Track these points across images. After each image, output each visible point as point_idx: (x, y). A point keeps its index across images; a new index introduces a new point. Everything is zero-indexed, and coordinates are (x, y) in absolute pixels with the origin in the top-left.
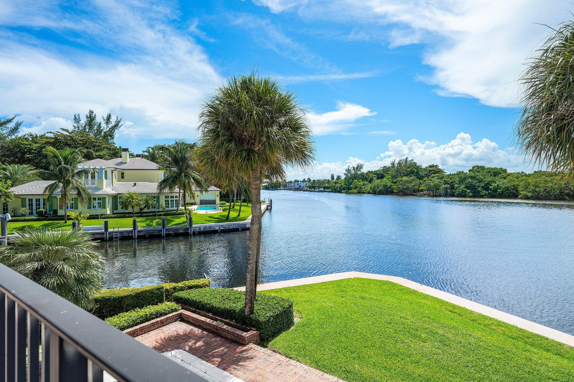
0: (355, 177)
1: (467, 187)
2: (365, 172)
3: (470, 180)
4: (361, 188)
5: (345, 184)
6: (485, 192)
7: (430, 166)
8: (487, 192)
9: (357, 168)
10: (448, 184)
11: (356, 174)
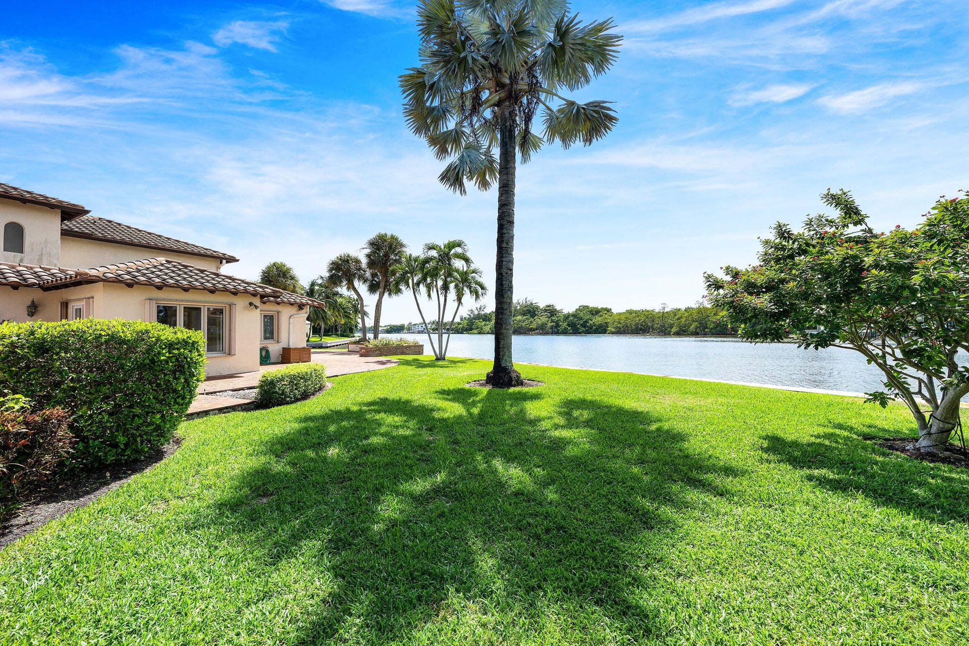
0: (478, 317)
1: (569, 325)
2: (488, 313)
3: (572, 318)
4: (482, 329)
5: (467, 325)
6: (583, 329)
7: (548, 306)
8: (584, 329)
9: (480, 309)
10: (554, 322)
11: (479, 314)
